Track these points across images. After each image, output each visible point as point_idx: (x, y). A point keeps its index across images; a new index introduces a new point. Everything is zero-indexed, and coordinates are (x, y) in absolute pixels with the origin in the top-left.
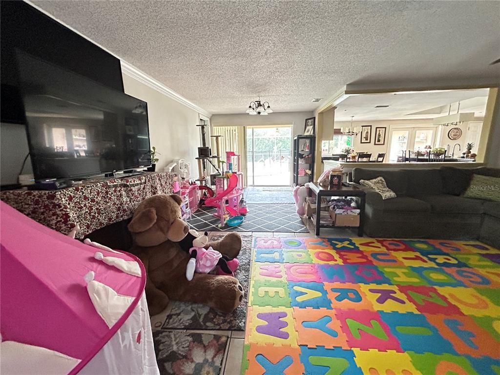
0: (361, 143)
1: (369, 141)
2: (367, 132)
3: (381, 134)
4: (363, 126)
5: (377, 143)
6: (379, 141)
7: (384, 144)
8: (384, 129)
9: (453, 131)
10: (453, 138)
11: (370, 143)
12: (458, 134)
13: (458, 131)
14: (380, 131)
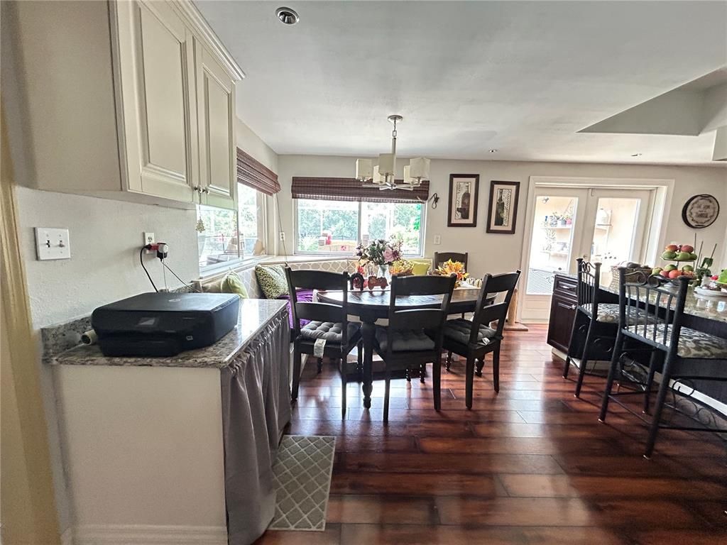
0: (450, 225)
1: (470, 221)
2: (467, 196)
3: (505, 200)
4: (452, 177)
6: (499, 221)
7: (513, 232)
8: (514, 188)
9: (696, 202)
10: (696, 224)
11: (475, 226)
12: (710, 211)
13: (708, 204)
14: (501, 193)
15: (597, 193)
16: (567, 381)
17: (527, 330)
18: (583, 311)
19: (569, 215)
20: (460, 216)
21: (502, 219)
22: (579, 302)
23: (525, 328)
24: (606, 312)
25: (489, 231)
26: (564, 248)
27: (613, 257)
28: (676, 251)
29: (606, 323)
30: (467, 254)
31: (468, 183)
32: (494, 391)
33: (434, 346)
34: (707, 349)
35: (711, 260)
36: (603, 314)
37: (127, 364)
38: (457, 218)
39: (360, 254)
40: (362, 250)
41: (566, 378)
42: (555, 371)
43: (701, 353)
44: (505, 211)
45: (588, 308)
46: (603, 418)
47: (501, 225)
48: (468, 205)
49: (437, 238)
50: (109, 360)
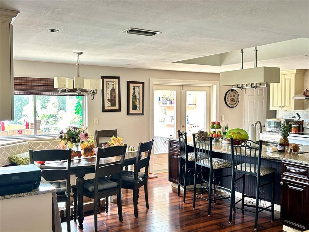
0: (104, 111)
1: (117, 107)
2: (113, 90)
3: (137, 94)
4: (103, 78)
5: (131, 111)
6: (135, 108)
7: (143, 114)
8: (141, 85)
9: (229, 94)
10: (231, 105)
11: (120, 111)
12: (235, 98)
13: (235, 94)
14: (134, 89)
15: (185, 88)
16: (180, 197)
17: (157, 177)
18: (183, 157)
19: (173, 97)
20: (110, 104)
21: (136, 106)
22: (181, 153)
23: (156, 176)
24: (191, 156)
25: (129, 114)
26: (173, 120)
27: (197, 126)
28: (214, 124)
29: (192, 162)
30: (116, 130)
31: (113, 82)
32: (146, 208)
33: (117, 184)
34: (221, 164)
35: (228, 127)
36: (190, 157)
37: (12, 197)
38: (108, 106)
39: (61, 137)
40: (63, 134)
41: (179, 196)
42: (174, 194)
43: (219, 166)
44: (137, 100)
45: (184, 156)
46: (194, 207)
47: (136, 110)
48: (115, 97)
49: (96, 120)
50: (3, 197)
